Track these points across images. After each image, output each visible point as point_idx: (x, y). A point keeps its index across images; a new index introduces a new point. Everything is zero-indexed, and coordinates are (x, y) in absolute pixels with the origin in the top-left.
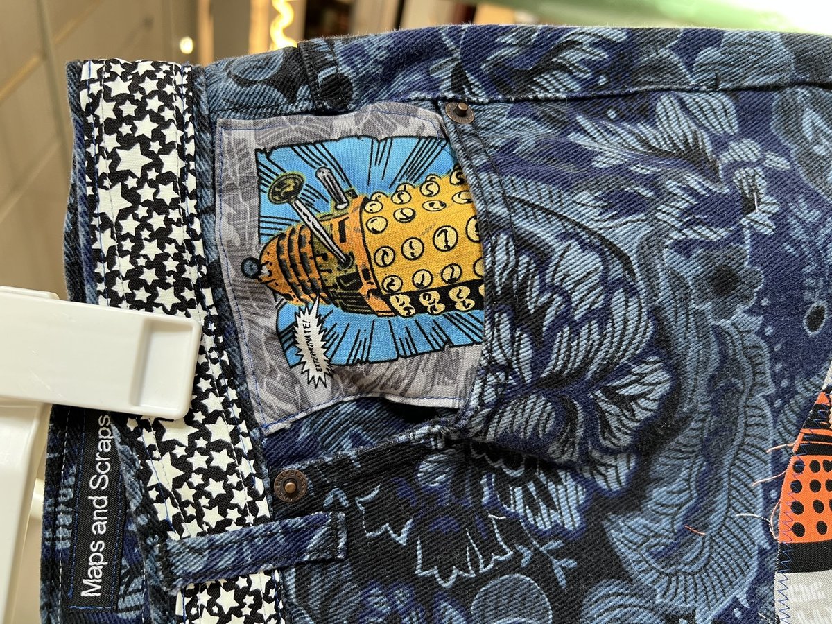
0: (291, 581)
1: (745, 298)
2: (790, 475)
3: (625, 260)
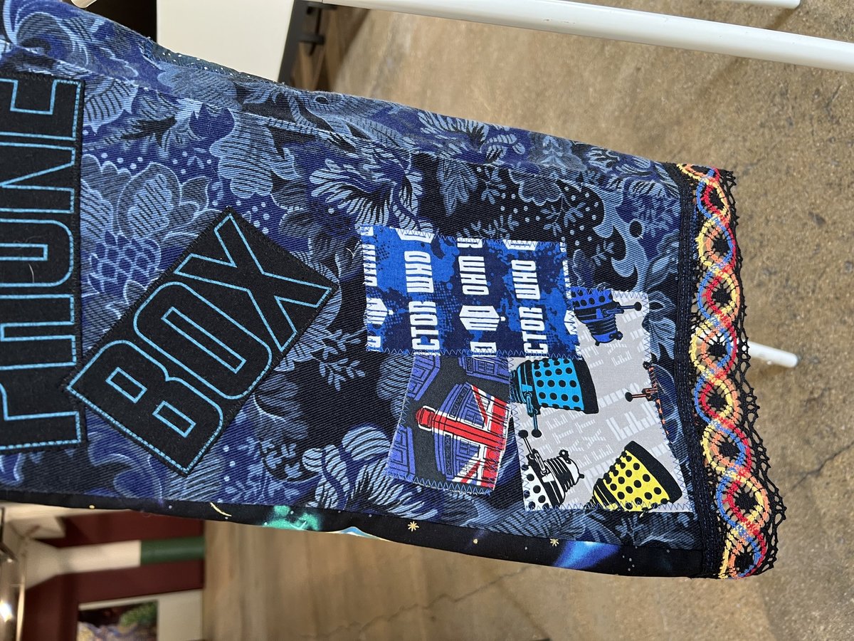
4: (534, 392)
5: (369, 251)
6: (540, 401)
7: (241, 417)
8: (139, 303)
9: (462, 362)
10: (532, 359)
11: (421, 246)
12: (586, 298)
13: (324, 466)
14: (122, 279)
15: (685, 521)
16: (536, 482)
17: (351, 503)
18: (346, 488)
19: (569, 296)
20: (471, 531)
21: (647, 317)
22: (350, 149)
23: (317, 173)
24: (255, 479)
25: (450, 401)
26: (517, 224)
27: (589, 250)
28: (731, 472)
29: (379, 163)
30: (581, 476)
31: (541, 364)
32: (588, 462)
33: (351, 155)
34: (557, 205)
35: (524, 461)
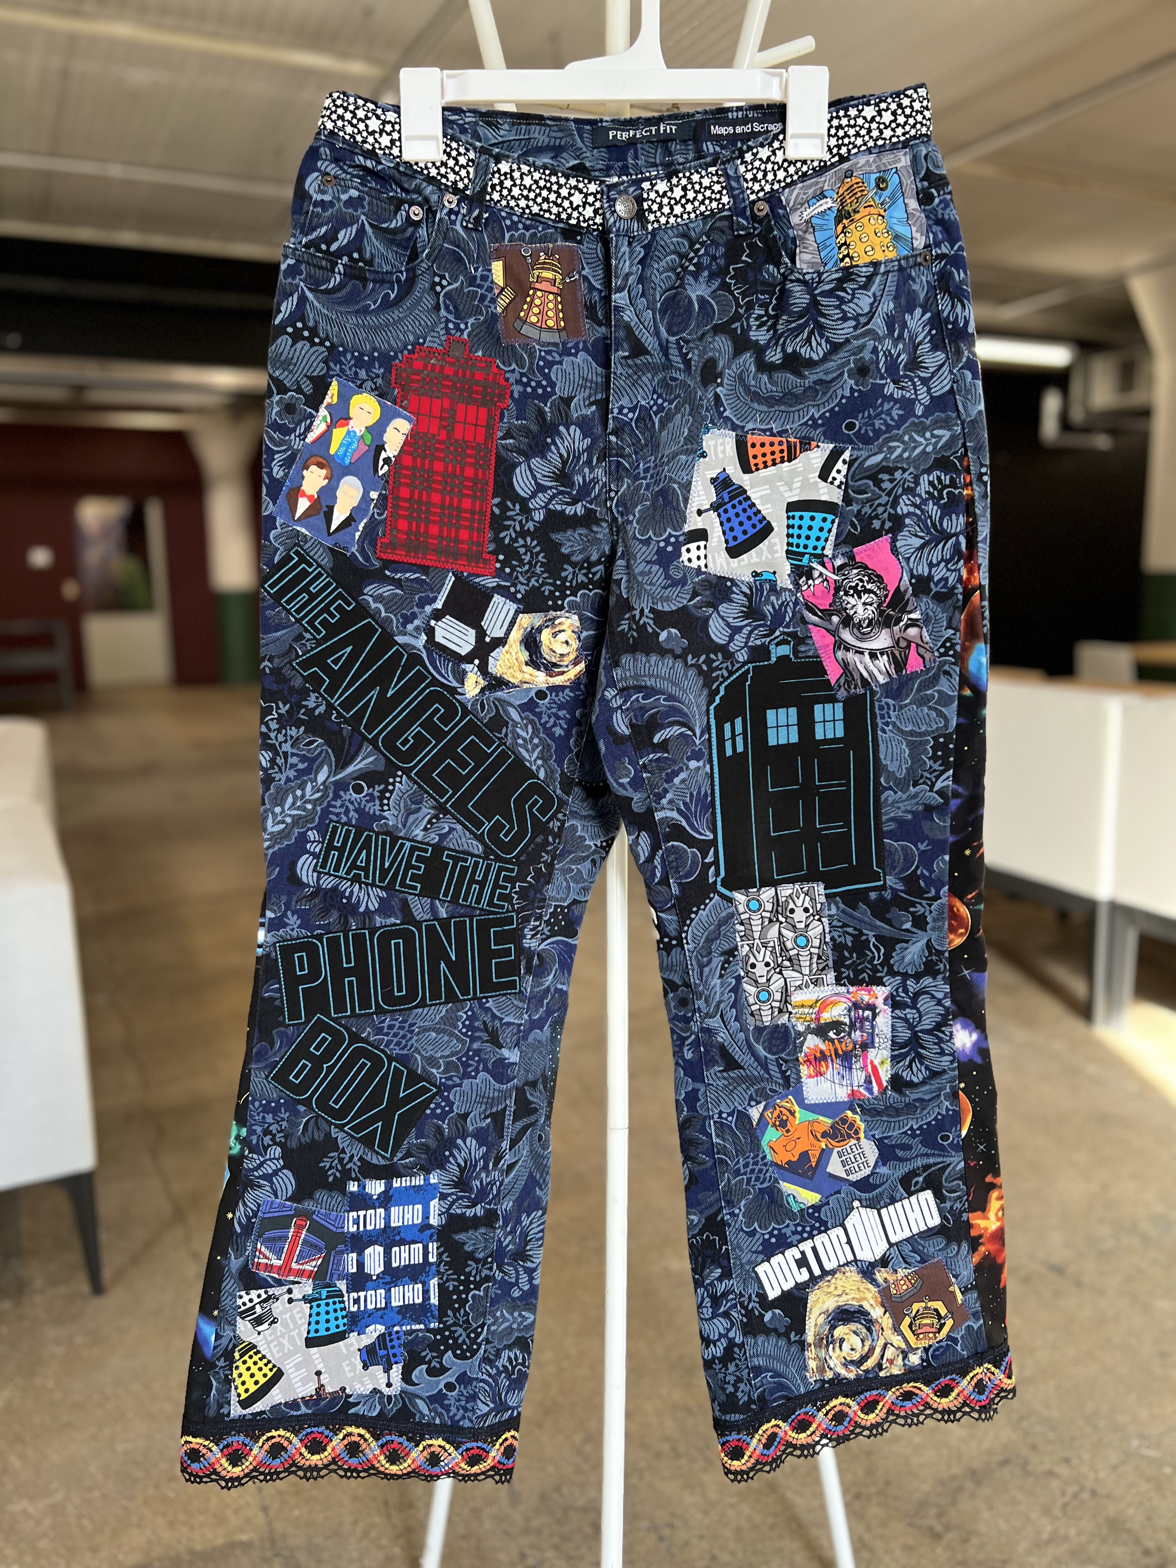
0: (726, 213)
1: (857, 384)
2: (777, 440)
3: (867, 323)
4: (321, 1299)
5: (419, 1181)
6: (314, 1304)
7: (302, 1108)
8: (372, 1046)
9: (341, 1247)
10: (346, 1298)
11: (426, 1216)
12: (396, 1343)
13: (270, 1160)
14: (387, 1034)
15: (224, 1411)
16: (256, 1300)
17: (247, 1176)
18: (256, 1173)
19: (396, 1328)
20: (225, 1255)
21: (381, 1393)
22: (496, 1164)
23: (474, 1142)
24: (264, 1118)
25: (313, 1239)
26: (451, 1288)
27: (433, 1346)
28: (258, 1452)
29: (488, 1184)
30: (259, 1333)
31: (342, 1305)
32: (269, 1339)
33: (491, 1165)
34: (467, 1321)
35: (271, 1291)
